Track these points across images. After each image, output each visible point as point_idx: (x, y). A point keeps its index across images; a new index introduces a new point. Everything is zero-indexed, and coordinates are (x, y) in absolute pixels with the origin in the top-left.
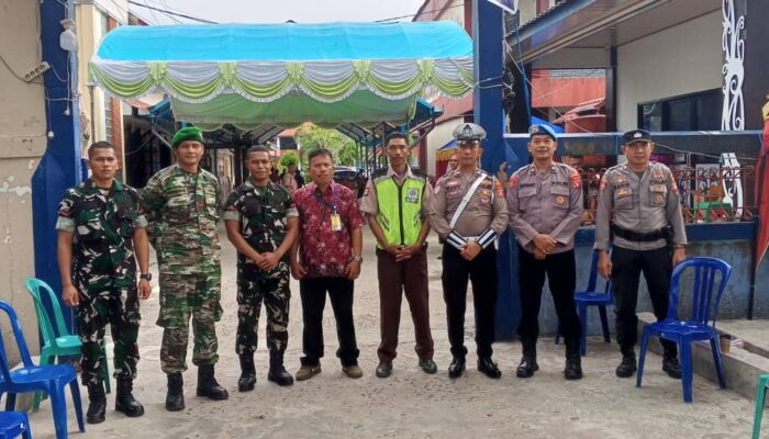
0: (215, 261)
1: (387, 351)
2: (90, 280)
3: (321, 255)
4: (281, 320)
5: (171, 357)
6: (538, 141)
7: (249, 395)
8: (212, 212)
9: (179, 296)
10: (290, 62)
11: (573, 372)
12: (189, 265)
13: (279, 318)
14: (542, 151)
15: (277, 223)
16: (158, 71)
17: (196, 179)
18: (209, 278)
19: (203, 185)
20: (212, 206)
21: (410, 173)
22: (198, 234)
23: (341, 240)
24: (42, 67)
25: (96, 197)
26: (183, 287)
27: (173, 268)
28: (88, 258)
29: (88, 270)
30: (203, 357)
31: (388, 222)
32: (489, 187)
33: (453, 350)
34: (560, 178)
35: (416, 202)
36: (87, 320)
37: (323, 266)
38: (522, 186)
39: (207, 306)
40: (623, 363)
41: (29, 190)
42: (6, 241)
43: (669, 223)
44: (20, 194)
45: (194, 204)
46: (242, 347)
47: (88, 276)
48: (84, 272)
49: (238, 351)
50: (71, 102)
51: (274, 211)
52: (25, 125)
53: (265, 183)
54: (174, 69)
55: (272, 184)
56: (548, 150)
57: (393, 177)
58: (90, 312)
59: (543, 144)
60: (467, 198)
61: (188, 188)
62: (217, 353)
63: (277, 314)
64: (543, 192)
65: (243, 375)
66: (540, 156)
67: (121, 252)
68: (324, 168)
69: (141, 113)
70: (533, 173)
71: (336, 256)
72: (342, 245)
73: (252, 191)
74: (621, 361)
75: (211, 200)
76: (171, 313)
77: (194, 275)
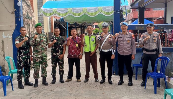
0: (46, 54)
1: (87, 76)
2: (23, 57)
3: (72, 53)
4: (61, 68)
5: (35, 75)
6: (123, 27)
7: (54, 85)
8: (45, 42)
9: (37, 61)
10: (84, 8)
11: (131, 84)
12: (39, 55)
13: (61, 67)
14: (124, 29)
15: (60, 46)
16: (55, 11)
17: (41, 35)
18: (44, 58)
19: (43, 36)
20: (45, 41)
21: (92, 34)
22: (41, 47)
23: (77, 50)
24: (14, 10)
25: (23, 39)
26: (38, 60)
27: (36, 55)
28: (22, 52)
29: (22, 55)
30: (43, 75)
31: (87, 45)
32: (111, 37)
33: (102, 77)
34: (129, 36)
35: (94, 41)
36: (21, 66)
37: (73, 56)
38: (119, 38)
39: (44, 64)
40: (142, 83)
41: (12, 37)
42: (7, 48)
43: (158, 48)
44: (10, 38)
45: (40, 41)
46: (53, 74)
47: (22, 56)
48: (21, 55)
49: (52, 74)
50: (20, 18)
51: (60, 43)
52: (11, 23)
53: (58, 36)
54: (58, 10)
55: (60, 36)
56: (125, 29)
57: (88, 35)
58: (22, 64)
59: (124, 28)
60: (105, 40)
61: (39, 37)
62: (47, 75)
63: (61, 66)
64: (124, 39)
65: (53, 80)
66: (123, 31)
67: (29, 50)
68: (74, 33)
69: (58, 20)
70: (122, 35)
71: (76, 53)
72: (78, 51)
73: (55, 38)
74: (142, 82)
75: (45, 40)
76: (35, 65)
77: (40, 57)
